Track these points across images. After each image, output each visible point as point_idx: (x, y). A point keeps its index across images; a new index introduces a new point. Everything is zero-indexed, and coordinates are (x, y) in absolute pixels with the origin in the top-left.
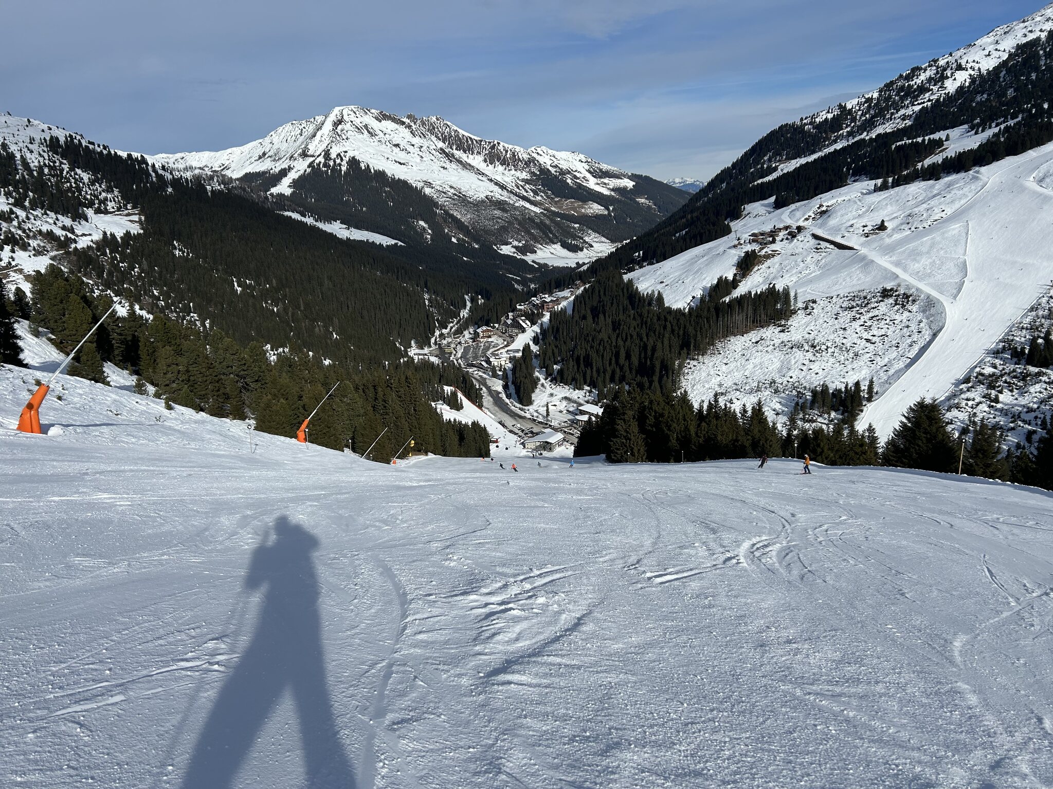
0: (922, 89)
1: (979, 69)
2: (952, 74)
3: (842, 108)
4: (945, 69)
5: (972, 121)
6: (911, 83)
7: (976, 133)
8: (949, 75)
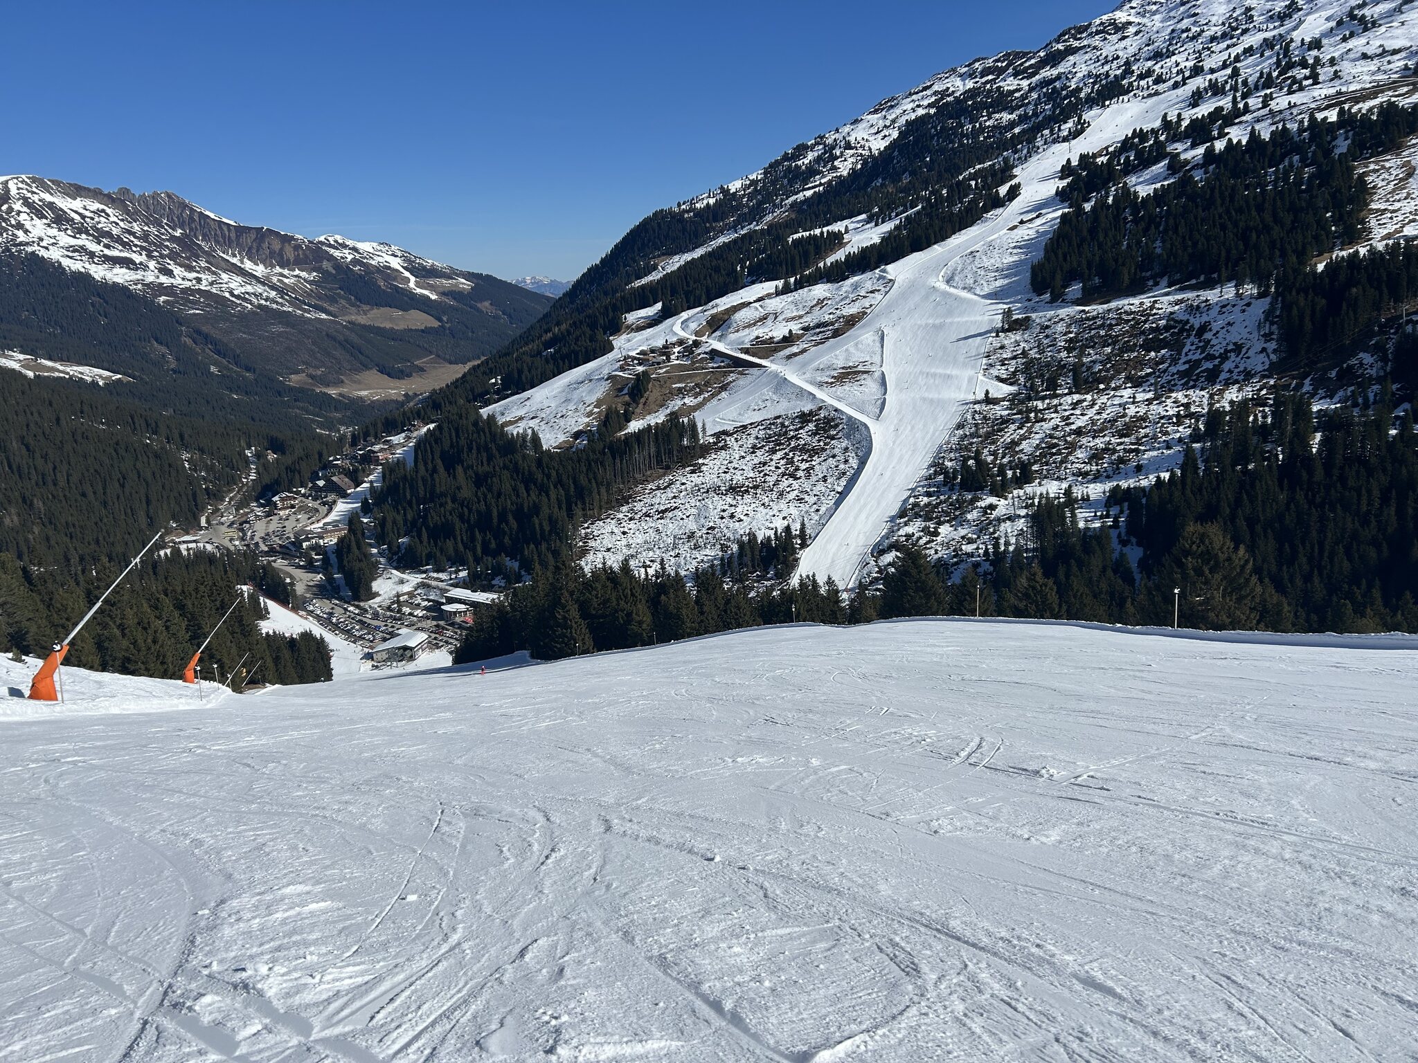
0: (812, 172)
1: (870, 149)
2: (842, 153)
3: (725, 192)
4: (833, 148)
5: (870, 210)
6: (800, 163)
7: (876, 225)
8: (838, 154)
